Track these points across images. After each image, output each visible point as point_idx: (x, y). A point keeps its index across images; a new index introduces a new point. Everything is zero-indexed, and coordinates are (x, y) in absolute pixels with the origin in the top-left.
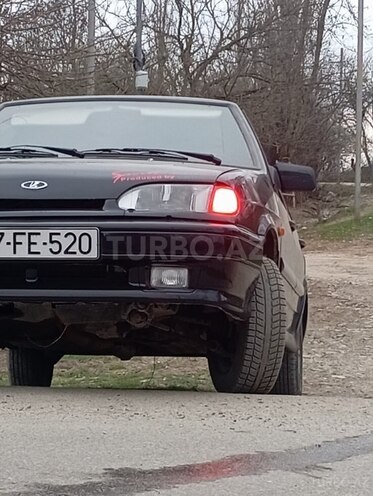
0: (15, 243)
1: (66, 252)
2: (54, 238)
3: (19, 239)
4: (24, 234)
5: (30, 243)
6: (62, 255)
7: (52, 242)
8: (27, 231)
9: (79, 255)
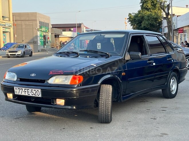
0: (25, 92)
1: (35, 95)
2: (32, 91)
3: (26, 90)
4: (26, 89)
5: (28, 92)
6: (34, 96)
7: (32, 92)
8: (27, 89)
9: (37, 96)
